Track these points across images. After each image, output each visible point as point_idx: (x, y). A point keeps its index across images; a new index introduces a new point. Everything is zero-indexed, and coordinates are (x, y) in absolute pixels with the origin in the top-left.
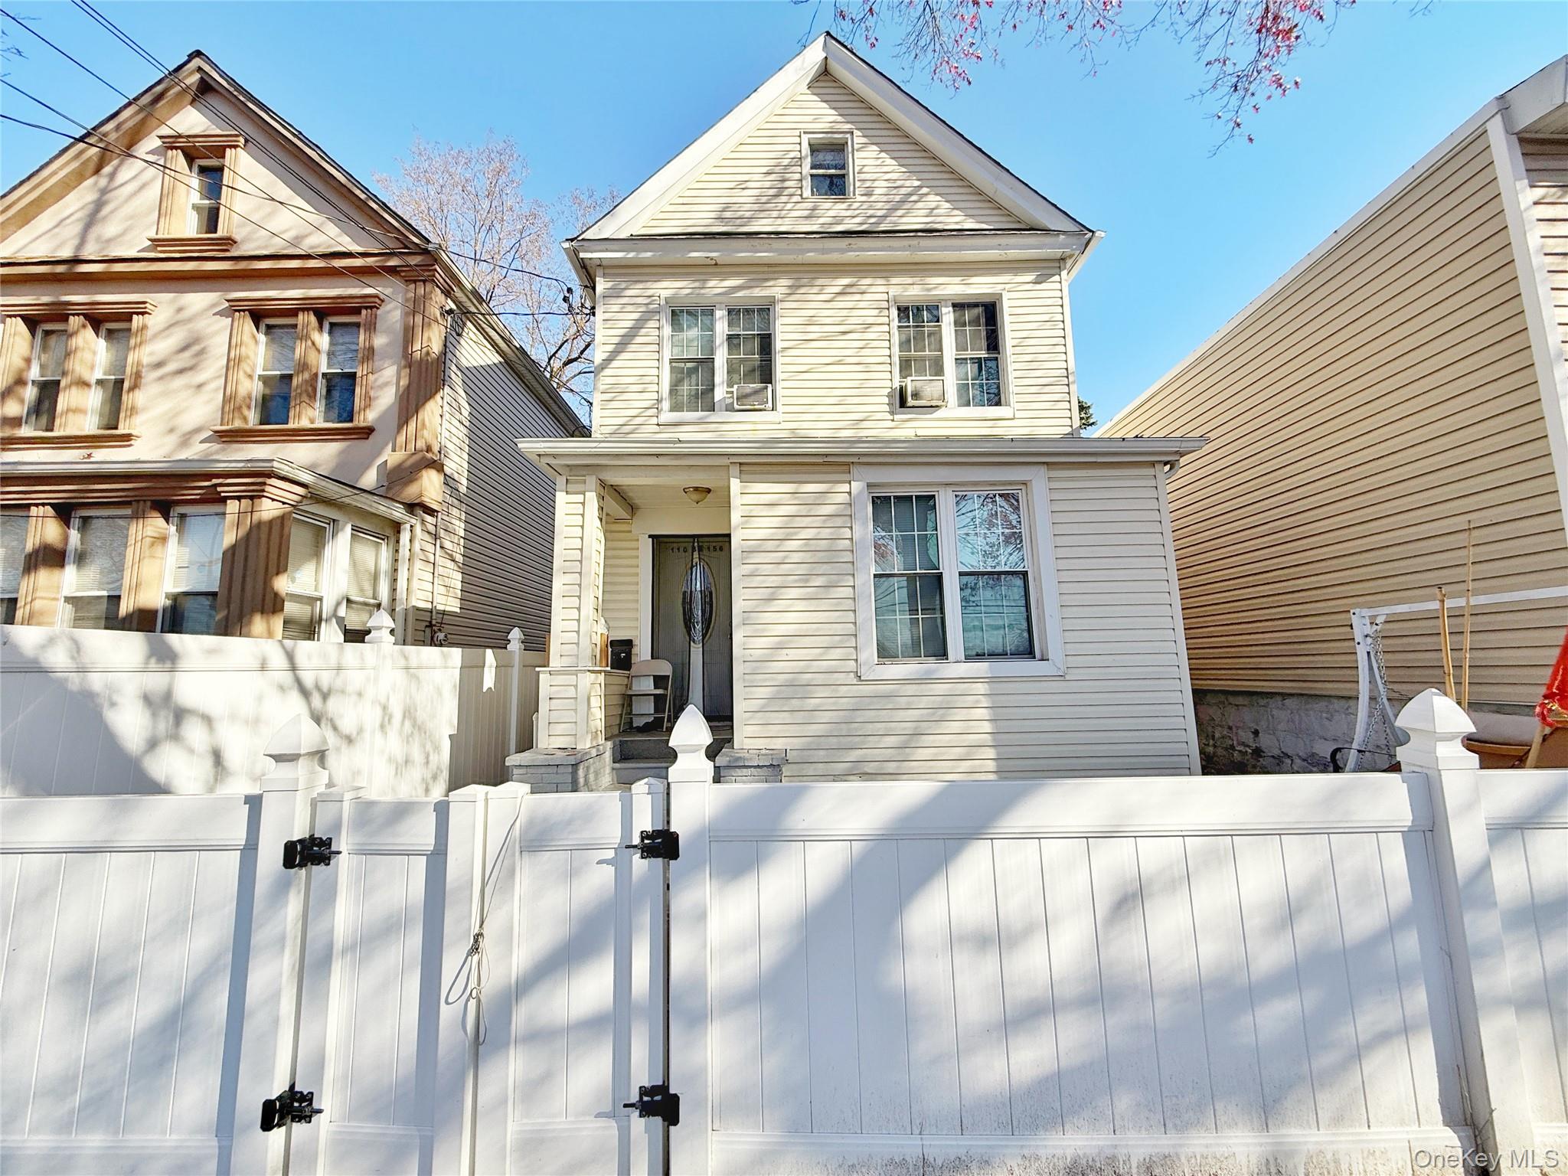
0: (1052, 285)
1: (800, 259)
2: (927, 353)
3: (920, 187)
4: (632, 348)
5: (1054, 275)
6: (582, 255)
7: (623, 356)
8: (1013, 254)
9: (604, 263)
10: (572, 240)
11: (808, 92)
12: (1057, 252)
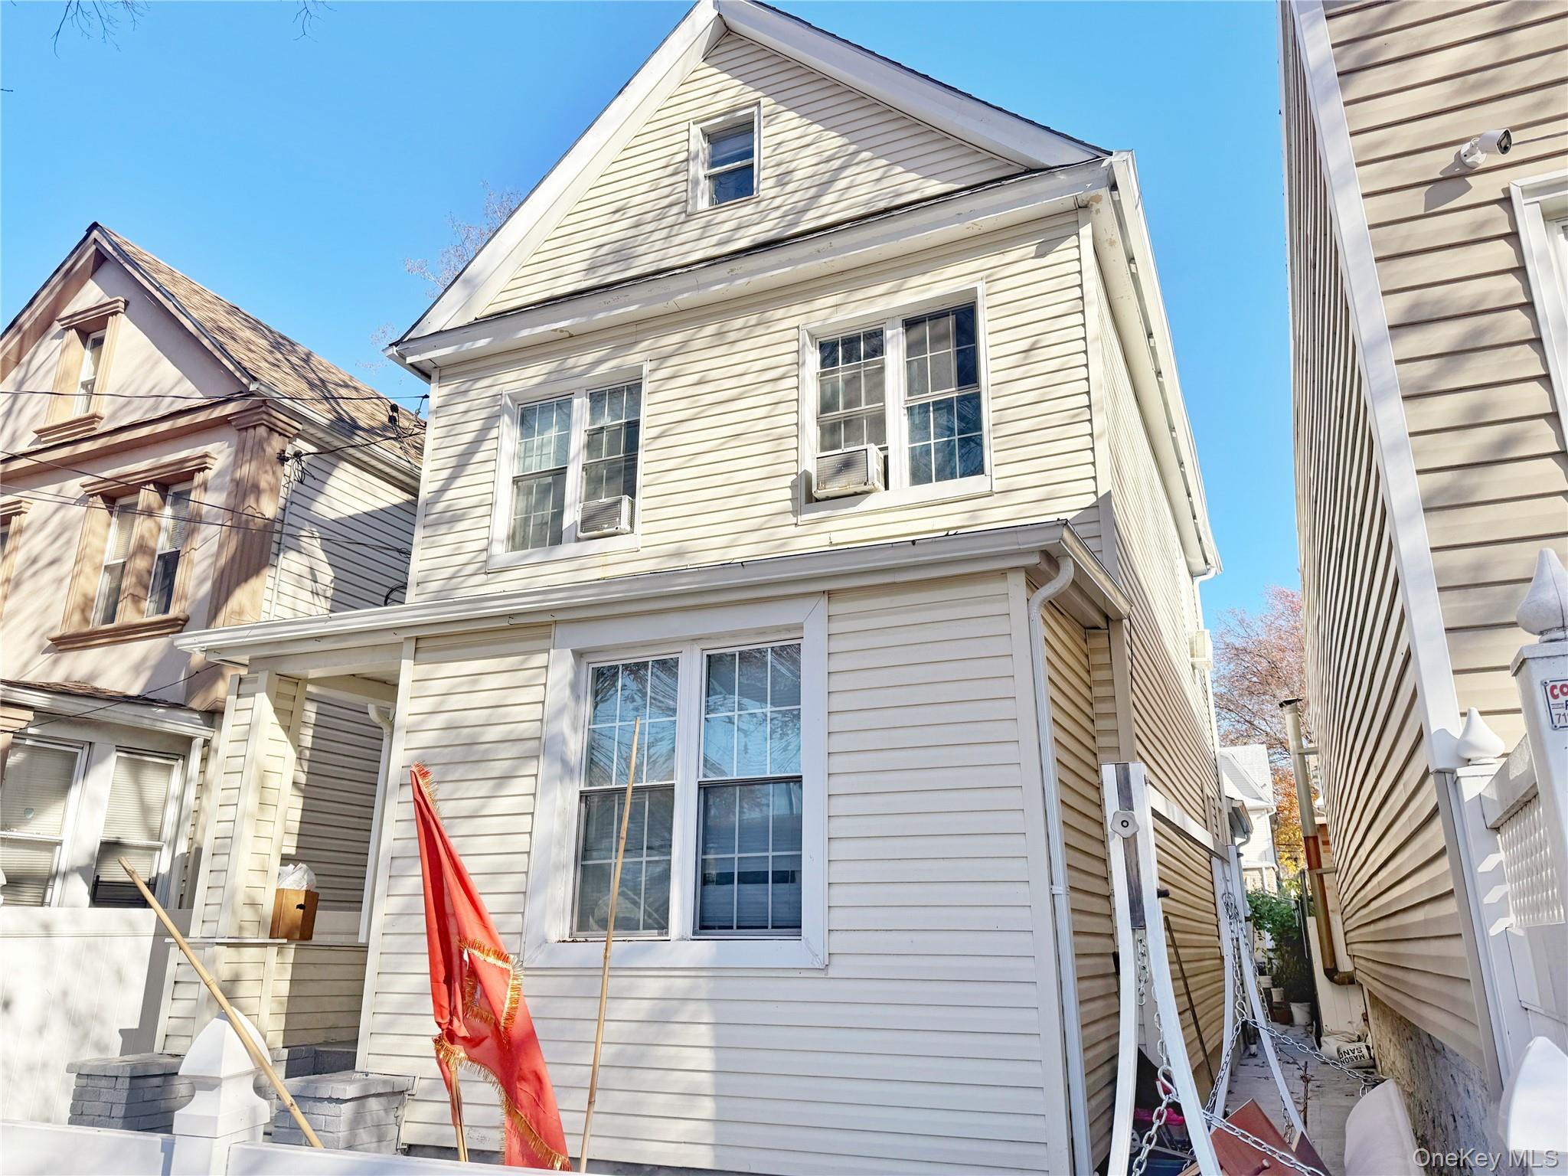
0: (1065, 252)
1: (671, 305)
2: (863, 407)
3: (857, 153)
4: (470, 469)
5: (1070, 236)
6: (409, 360)
7: (459, 482)
8: (988, 222)
9: (438, 363)
10: (396, 344)
11: (704, 65)
12: (1066, 200)
